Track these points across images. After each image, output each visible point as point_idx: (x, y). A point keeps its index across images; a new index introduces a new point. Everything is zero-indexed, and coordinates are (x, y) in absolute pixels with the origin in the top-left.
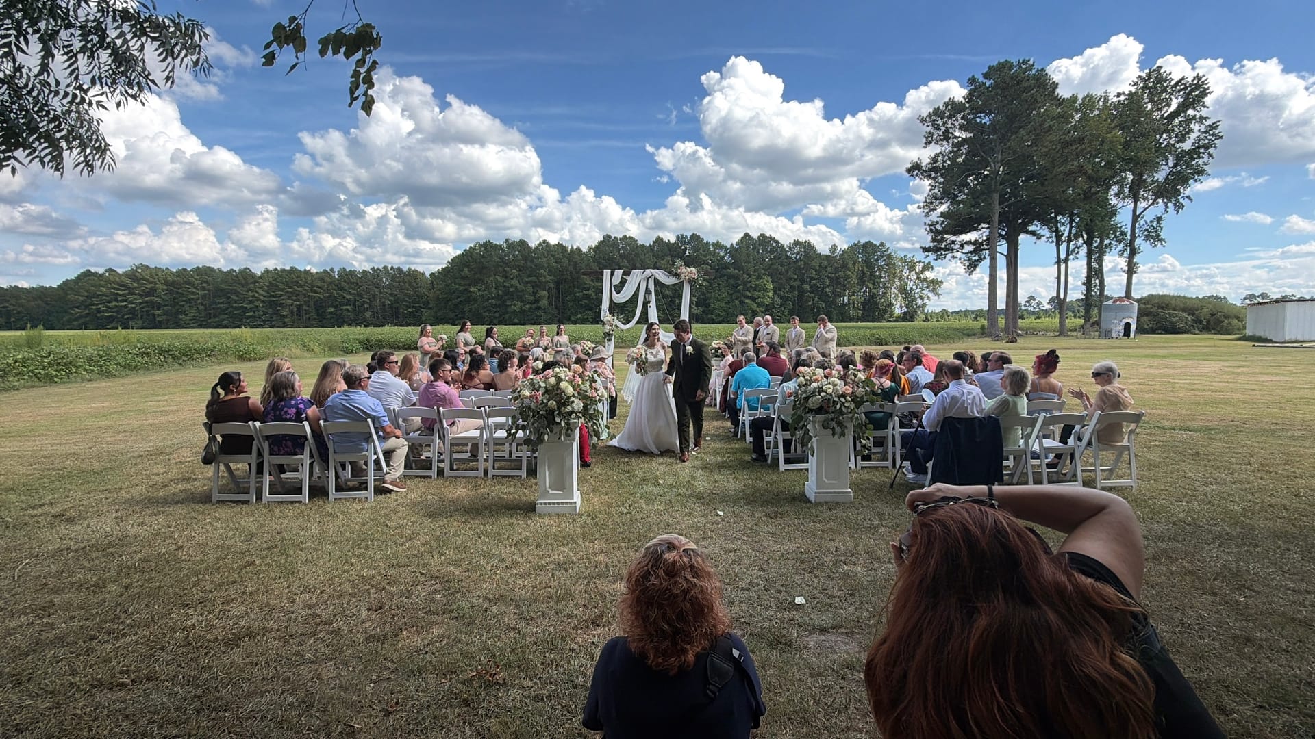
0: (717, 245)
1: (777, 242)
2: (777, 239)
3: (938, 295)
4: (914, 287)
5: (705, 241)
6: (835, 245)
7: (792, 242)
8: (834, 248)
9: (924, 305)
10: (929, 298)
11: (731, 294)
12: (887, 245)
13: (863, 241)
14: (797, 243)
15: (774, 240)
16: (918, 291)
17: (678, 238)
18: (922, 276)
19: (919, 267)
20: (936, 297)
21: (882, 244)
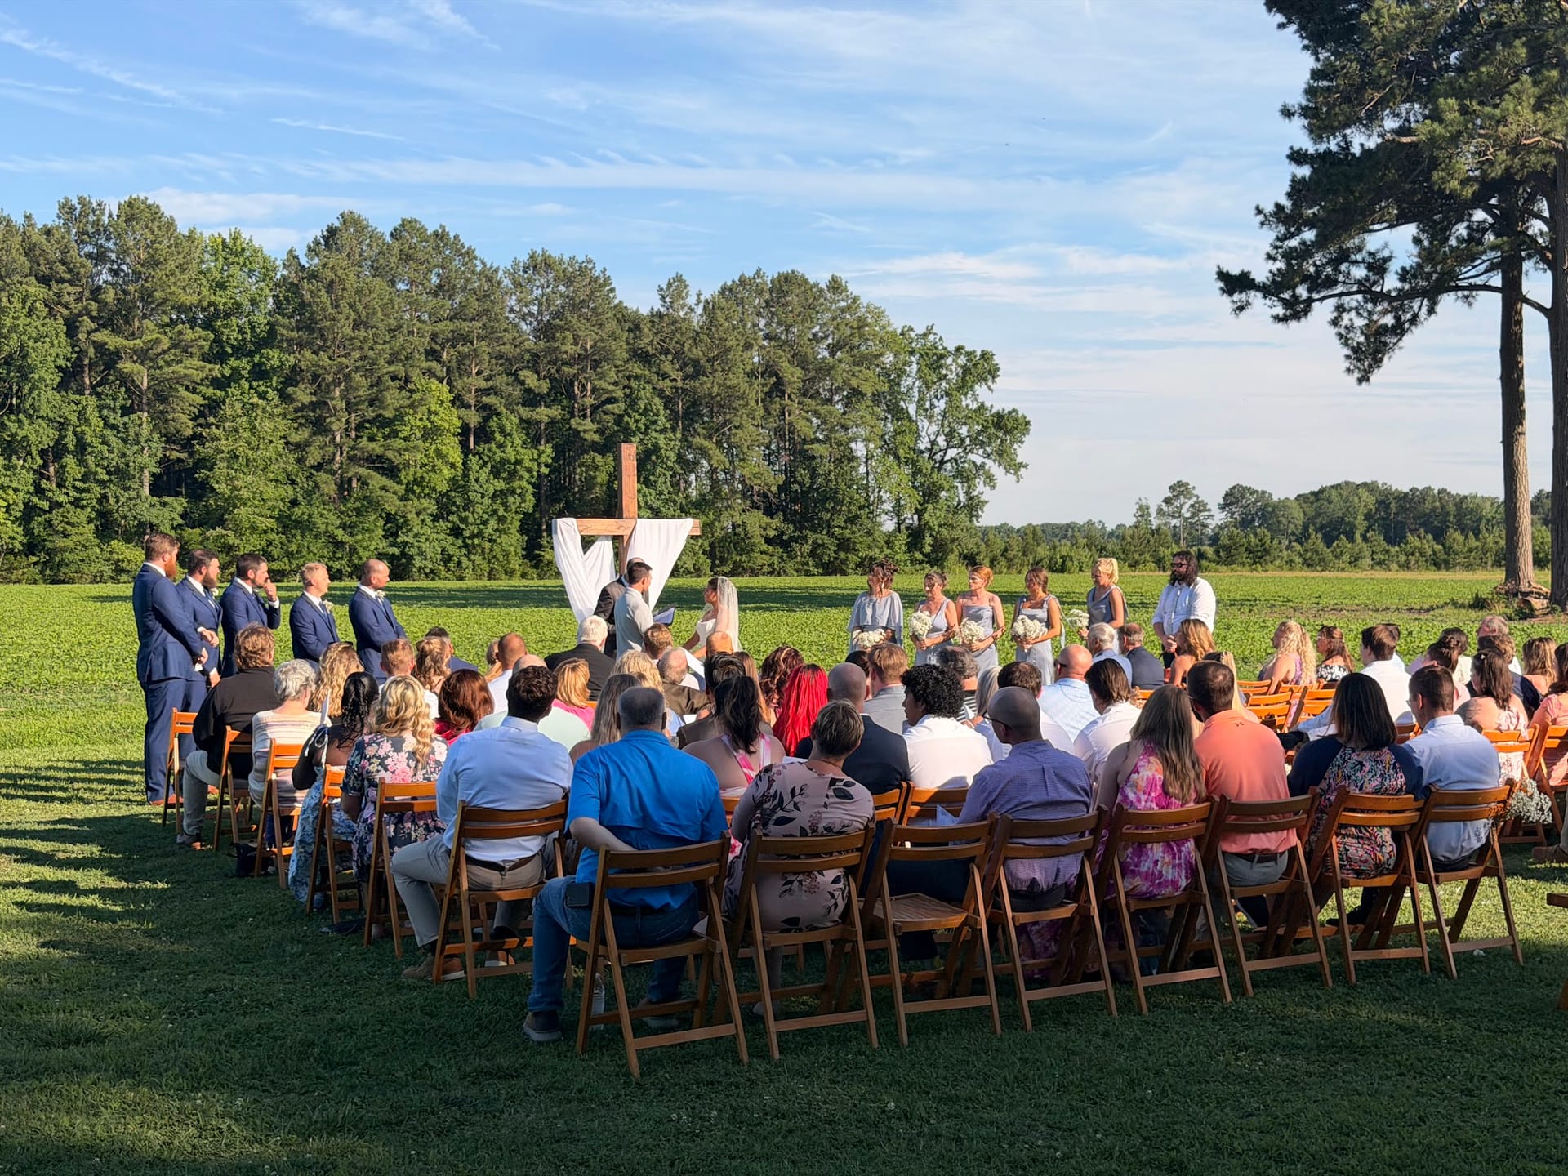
0: (233, 250)
1: (469, 254)
2: (466, 241)
3: (1015, 467)
4: (941, 441)
5: (183, 229)
6: (680, 279)
7: (524, 257)
8: (675, 289)
9: (973, 506)
10: (990, 480)
11: (299, 447)
12: (853, 289)
13: (771, 273)
14: (540, 264)
15: (455, 243)
16: (952, 453)
17: (66, 209)
18: (967, 402)
19: (953, 368)
20: (1012, 478)
21: (836, 286)
